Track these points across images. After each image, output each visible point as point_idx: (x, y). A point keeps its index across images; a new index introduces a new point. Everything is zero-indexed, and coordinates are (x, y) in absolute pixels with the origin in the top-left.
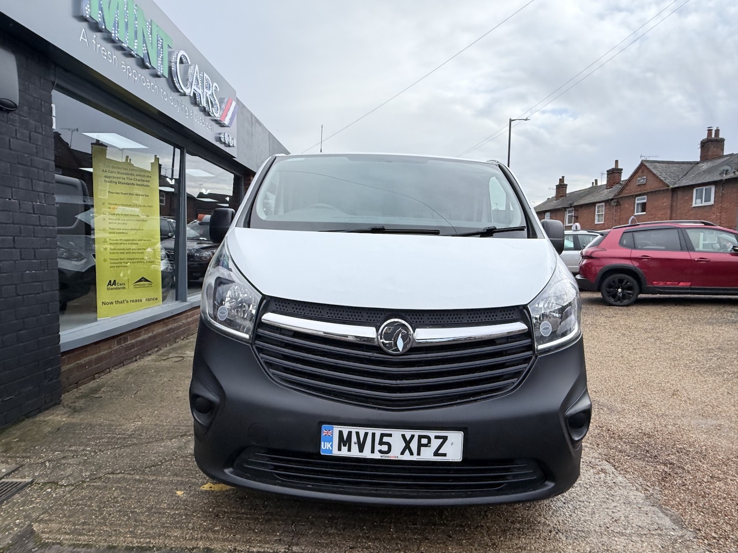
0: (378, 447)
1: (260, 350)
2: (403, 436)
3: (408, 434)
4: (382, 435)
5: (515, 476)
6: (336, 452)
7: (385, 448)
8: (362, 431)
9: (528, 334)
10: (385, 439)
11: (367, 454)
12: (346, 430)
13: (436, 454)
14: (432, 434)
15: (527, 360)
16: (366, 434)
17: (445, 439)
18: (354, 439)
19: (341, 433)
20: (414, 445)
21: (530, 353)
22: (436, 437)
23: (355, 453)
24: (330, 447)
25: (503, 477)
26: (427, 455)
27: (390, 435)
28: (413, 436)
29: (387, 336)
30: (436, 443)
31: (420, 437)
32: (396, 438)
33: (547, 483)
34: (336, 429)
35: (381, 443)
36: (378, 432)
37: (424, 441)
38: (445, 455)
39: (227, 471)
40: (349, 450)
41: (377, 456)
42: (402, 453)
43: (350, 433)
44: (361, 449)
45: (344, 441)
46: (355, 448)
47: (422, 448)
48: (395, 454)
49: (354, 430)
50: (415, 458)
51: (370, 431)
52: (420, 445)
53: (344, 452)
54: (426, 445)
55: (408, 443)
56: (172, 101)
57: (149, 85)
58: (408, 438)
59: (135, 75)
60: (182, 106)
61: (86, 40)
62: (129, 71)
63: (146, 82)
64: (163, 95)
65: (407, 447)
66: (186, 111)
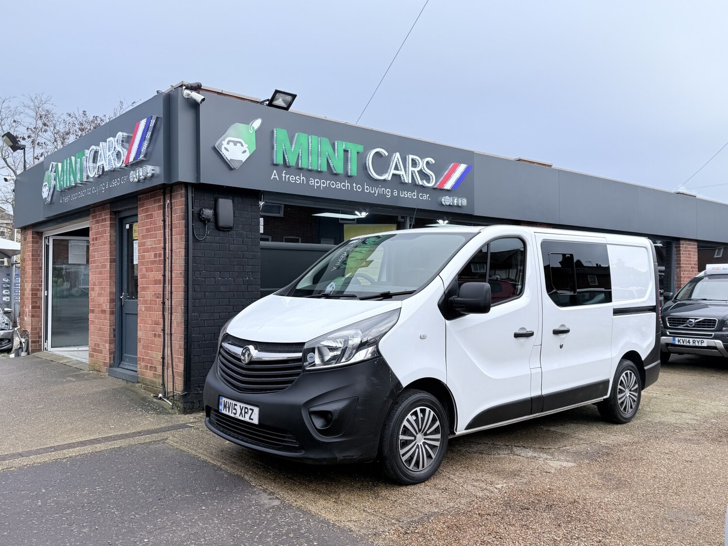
0: (233, 411)
2: (240, 406)
3: (243, 405)
4: (234, 405)
5: (286, 442)
6: (223, 411)
7: (235, 411)
8: (229, 401)
10: (235, 407)
11: (230, 414)
13: (250, 418)
14: (249, 407)
16: (230, 403)
17: (253, 411)
18: (227, 405)
19: (224, 401)
20: (243, 412)
21: (301, 371)
22: (251, 409)
23: (227, 412)
24: (222, 408)
25: (283, 441)
26: (247, 419)
27: (236, 405)
30: (250, 412)
31: (246, 408)
32: (238, 407)
33: (302, 450)
34: (223, 399)
35: (234, 409)
36: (234, 402)
37: (246, 410)
38: (252, 419)
41: (233, 415)
42: (240, 416)
43: (226, 402)
44: (229, 411)
45: (225, 406)
47: (246, 414)
48: (238, 416)
49: (227, 400)
50: (243, 419)
51: (231, 401)
55: (241, 410)
56: (368, 189)
57: (339, 185)
58: (242, 407)
59: (324, 183)
60: (382, 189)
61: (277, 177)
62: (317, 182)
63: (336, 184)
64: (356, 188)
65: (241, 413)
66: (388, 192)
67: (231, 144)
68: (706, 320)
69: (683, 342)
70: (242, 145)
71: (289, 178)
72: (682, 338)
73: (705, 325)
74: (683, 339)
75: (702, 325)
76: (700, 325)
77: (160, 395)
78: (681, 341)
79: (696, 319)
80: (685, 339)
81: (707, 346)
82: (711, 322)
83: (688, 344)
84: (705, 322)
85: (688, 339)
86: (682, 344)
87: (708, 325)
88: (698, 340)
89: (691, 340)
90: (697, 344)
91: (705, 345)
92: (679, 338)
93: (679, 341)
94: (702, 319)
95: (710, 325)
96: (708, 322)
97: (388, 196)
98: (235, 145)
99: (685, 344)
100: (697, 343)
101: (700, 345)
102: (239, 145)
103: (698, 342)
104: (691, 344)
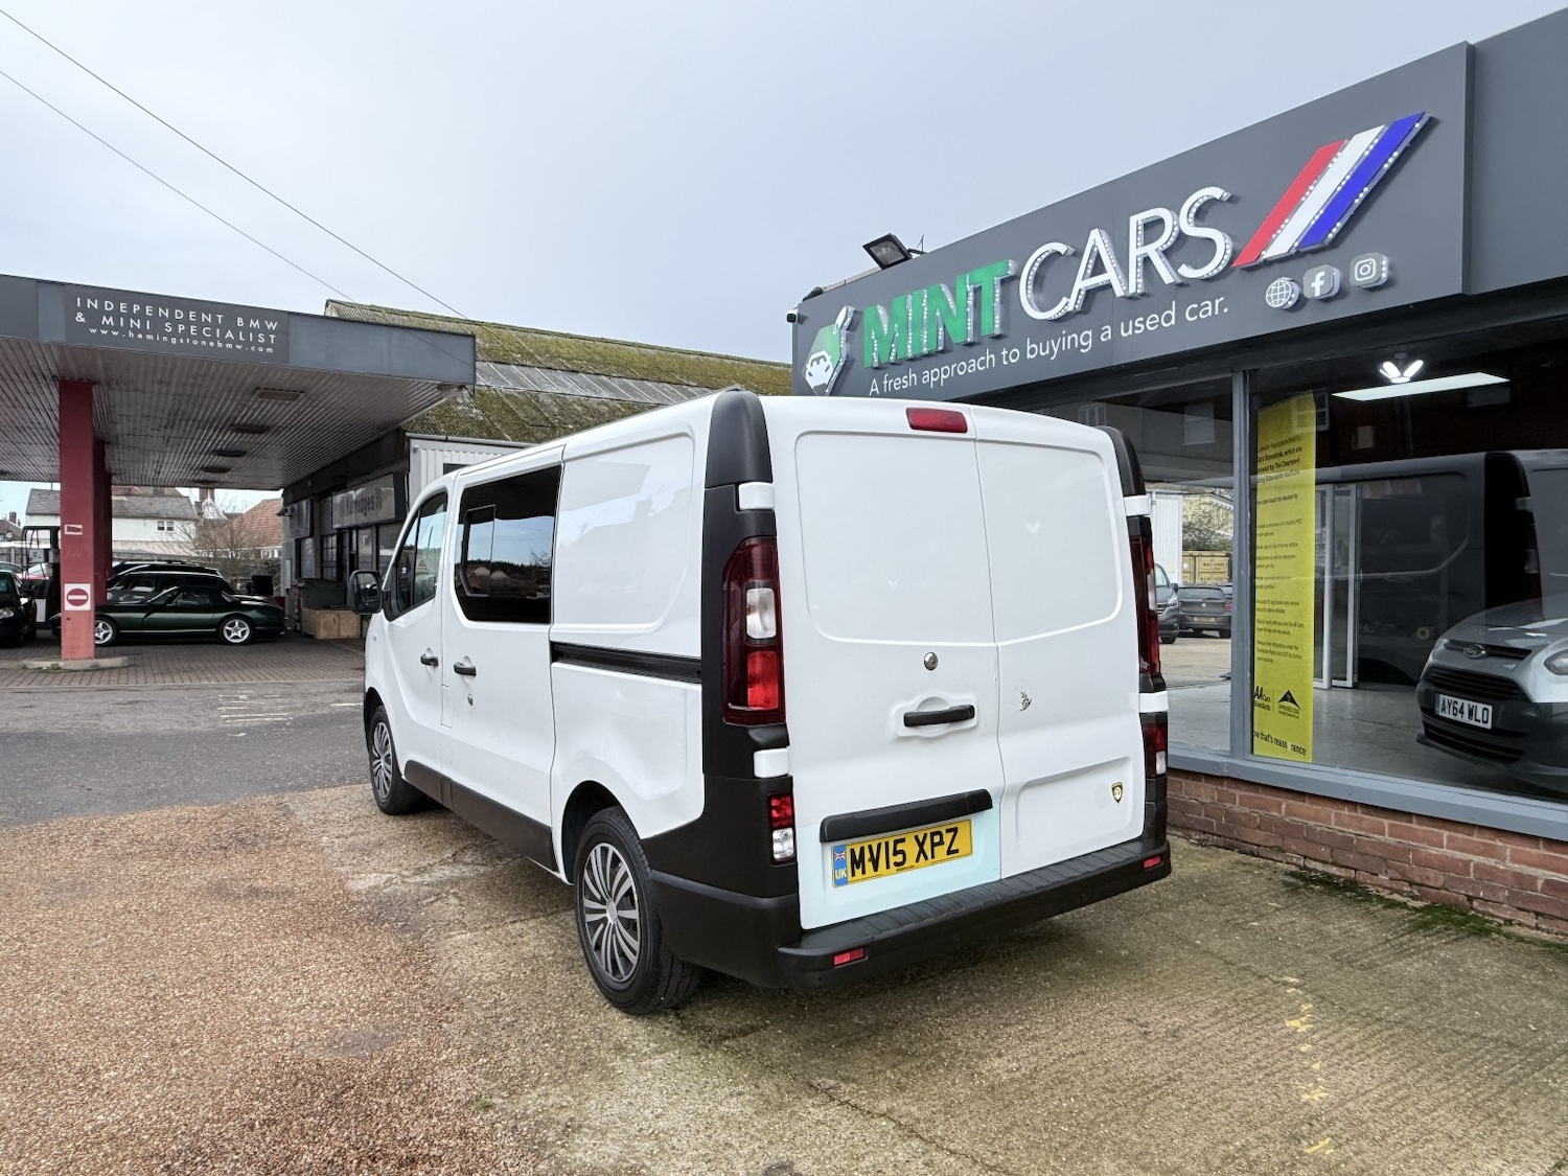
56: (1034, 350)
57: (975, 365)
59: (946, 372)
60: (1069, 338)
61: (877, 389)
62: (935, 375)
63: (968, 365)
64: (1007, 359)
66: (1086, 338)
67: (815, 363)
70: (825, 360)
71: (892, 384)
97: (1085, 347)
98: (818, 363)
102: (822, 361)
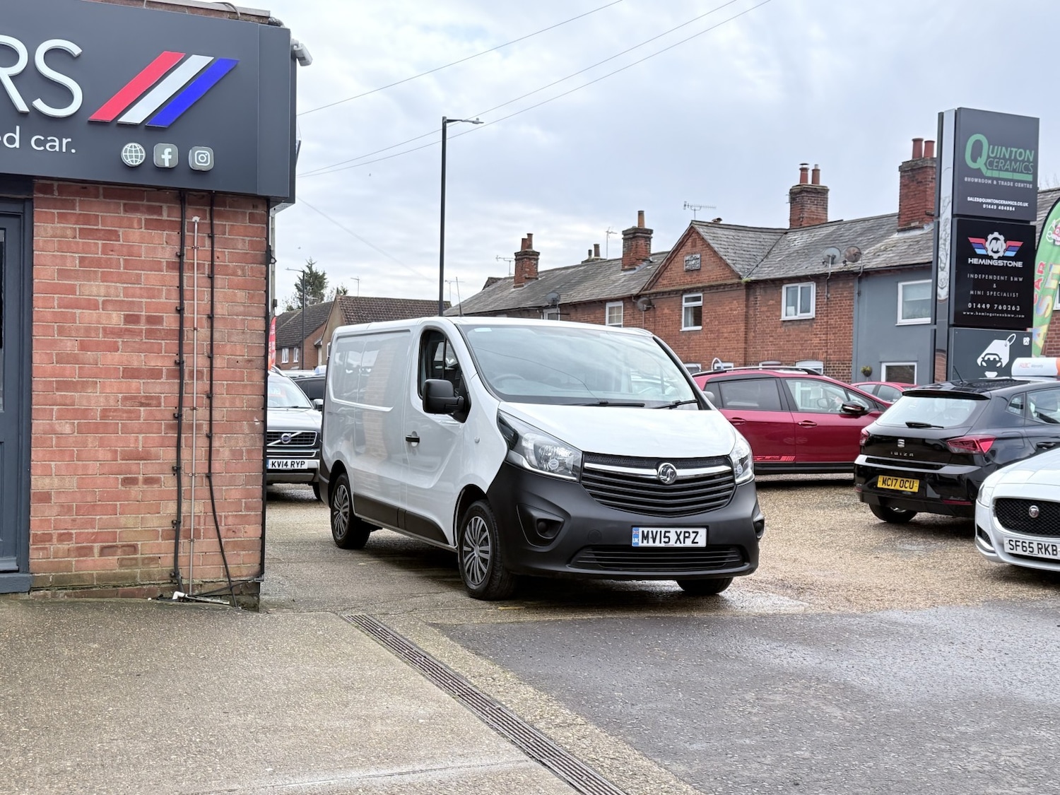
0: (663, 540)
1: (586, 486)
2: (676, 532)
3: (679, 530)
4: (666, 532)
5: (730, 558)
6: (641, 544)
7: (667, 540)
8: (654, 530)
9: (731, 473)
10: (667, 534)
11: (657, 544)
12: (646, 530)
13: (693, 542)
14: (691, 530)
15: (731, 488)
16: (657, 533)
17: (697, 533)
18: (650, 535)
19: (643, 531)
20: (682, 537)
21: (732, 484)
22: (693, 532)
23: (651, 544)
24: (638, 541)
25: (724, 559)
26: (688, 543)
27: (669, 532)
28: (681, 532)
29: (664, 473)
30: (693, 535)
31: (685, 532)
32: (672, 534)
33: (745, 563)
34: (641, 530)
35: (665, 537)
36: (663, 530)
37: (687, 535)
38: (697, 543)
39: (567, 566)
40: (648, 542)
41: (663, 545)
42: (676, 543)
43: (648, 532)
44: (654, 542)
45: (645, 537)
46: (651, 540)
47: (686, 539)
48: (672, 544)
49: (650, 529)
50: (682, 545)
51: (659, 530)
52: (685, 537)
53: (645, 544)
54: (687, 537)
55: (678, 536)
58: (679, 533)
65: (678, 539)
68: (303, 433)
69: (279, 466)
72: (277, 460)
73: (302, 440)
74: (279, 460)
75: (299, 440)
76: (296, 440)
77: (177, 595)
78: (276, 464)
79: (293, 433)
80: (282, 460)
81: (308, 469)
82: (308, 437)
83: (285, 467)
84: (302, 437)
85: (285, 461)
86: (277, 468)
87: (305, 440)
88: (298, 461)
89: (289, 461)
90: (296, 467)
91: (305, 467)
92: (274, 460)
93: (273, 464)
94: (299, 432)
95: (308, 440)
96: (306, 437)
99: (281, 468)
100: (296, 465)
101: (299, 468)
103: (298, 464)
104: (289, 467)
